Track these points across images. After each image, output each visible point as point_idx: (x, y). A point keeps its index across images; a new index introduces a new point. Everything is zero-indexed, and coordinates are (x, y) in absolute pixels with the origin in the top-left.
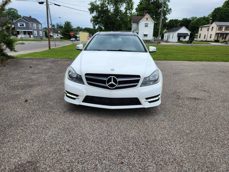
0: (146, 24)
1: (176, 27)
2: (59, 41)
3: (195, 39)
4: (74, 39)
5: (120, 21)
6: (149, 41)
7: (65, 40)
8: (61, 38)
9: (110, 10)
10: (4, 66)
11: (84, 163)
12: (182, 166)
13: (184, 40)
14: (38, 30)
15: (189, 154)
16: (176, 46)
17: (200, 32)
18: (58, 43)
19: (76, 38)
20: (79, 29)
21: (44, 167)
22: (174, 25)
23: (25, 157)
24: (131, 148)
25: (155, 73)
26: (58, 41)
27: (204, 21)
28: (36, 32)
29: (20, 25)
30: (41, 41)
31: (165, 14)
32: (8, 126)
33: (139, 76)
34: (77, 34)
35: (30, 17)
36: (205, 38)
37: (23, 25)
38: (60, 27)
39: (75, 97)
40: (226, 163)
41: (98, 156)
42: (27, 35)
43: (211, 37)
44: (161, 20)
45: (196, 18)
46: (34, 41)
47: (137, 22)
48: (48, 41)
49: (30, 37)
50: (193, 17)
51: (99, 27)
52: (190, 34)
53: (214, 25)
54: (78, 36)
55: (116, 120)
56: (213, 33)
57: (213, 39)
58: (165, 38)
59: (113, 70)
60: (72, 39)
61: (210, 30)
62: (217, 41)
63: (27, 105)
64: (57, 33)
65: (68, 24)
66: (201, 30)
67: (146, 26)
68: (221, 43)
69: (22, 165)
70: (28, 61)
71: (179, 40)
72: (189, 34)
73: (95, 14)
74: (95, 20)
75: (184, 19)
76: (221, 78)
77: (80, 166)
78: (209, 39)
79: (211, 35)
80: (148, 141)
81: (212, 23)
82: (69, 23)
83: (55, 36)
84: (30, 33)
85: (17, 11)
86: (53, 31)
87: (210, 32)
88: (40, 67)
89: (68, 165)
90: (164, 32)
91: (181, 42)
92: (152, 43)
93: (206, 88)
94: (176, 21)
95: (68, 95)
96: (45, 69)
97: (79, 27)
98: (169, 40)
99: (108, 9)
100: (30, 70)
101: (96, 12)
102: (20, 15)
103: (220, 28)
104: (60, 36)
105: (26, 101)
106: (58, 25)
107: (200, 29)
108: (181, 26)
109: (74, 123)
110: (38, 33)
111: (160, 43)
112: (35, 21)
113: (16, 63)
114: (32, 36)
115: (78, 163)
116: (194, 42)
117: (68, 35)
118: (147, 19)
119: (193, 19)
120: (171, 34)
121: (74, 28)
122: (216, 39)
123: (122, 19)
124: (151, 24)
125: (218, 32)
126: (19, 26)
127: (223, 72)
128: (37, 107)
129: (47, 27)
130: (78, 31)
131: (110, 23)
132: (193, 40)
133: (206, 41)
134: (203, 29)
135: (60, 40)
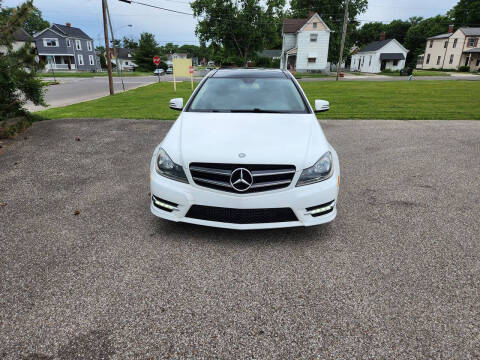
0: (312, 35)
1: (378, 39)
2: (130, 75)
3: (418, 66)
4: (161, 71)
5: (257, 29)
6: (319, 71)
7: (143, 74)
8: (134, 69)
9: (236, 8)
10: (26, 139)
11: (192, 334)
12: (371, 338)
13: (394, 68)
14: (86, 54)
15: (386, 314)
16: (376, 82)
17: (428, 50)
18: (127, 81)
19: (165, 67)
20: (171, 50)
21: (122, 340)
22: (373, 36)
23: (86, 323)
24: (277, 305)
25: (326, 159)
26: (127, 75)
27: (437, 26)
28: (80, 58)
29: (49, 44)
30: (92, 76)
31: (353, 13)
32: (49, 264)
33: (293, 167)
34: (166, 60)
35: (68, 25)
36: (438, 63)
37: (54, 43)
38: (131, 45)
39: (171, 207)
40: (453, 332)
41: (218, 319)
42: (63, 64)
43: (451, 61)
44: (345, 26)
45: (420, 19)
46: (78, 76)
47: (294, 32)
48: (107, 77)
49: (70, 68)
50: (415, 18)
51: (214, 44)
52: (408, 54)
53: (459, 34)
54: (168, 63)
55: (250, 250)
56: (457, 52)
57: (455, 65)
58: (354, 66)
59: (242, 155)
60: (156, 72)
61: (450, 45)
62: (464, 69)
63: (79, 221)
64: (126, 57)
65: (147, 39)
66: (431, 46)
67: (313, 40)
68: (474, 73)
69: (82, 339)
70: (71, 126)
71: (383, 67)
72: (405, 56)
73: (204, 16)
74: (205, 30)
75: (394, 21)
76: (462, 156)
77: (185, 339)
78: (447, 66)
79: (452, 56)
80: (310, 291)
81: (454, 31)
82: (151, 35)
83: (122, 65)
84: (69, 60)
85: (40, 13)
86: (116, 54)
87: (451, 50)
88: (95, 138)
89: (164, 336)
90: (351, 51)
91: (388, 72)
92: (326, 76)
93: (431, 181)
94: (378, 27)
95: (158, 202)
96: (108, 144)
97: (170, 45)
98: (363, 69)
99: (231, 4)
100: (78, 148)
101: (207, 12)
102: (46, 22)
103: (472, 41)
104: (131, 64)
105: (77, 213)
106: (126, 41)
107: (428, 44)
108: (389, 37)
109: (171, 257)
110: (86, 59)
111: (342, 76)
112: (78, 33)
113: (48, 130)
114: (73, 66)
115: (182, 333)
116: (415, 71)
117: (148, 62)
118: (315, 24)
119: (415, 20)
120: (367, 56)
121: (160, 46)
122: (463, 64)
123: (261, 26)
124: (324, 35)
125: (466, 49)
126: (46, 45)
127: (469, 143)
128: (100, 226)
129: (103, 44)
130: (168, 52)
131: (237, 36)
132: (414, 67)
133: (441, 70)
134: (435, 43)
135: (132, 73)
